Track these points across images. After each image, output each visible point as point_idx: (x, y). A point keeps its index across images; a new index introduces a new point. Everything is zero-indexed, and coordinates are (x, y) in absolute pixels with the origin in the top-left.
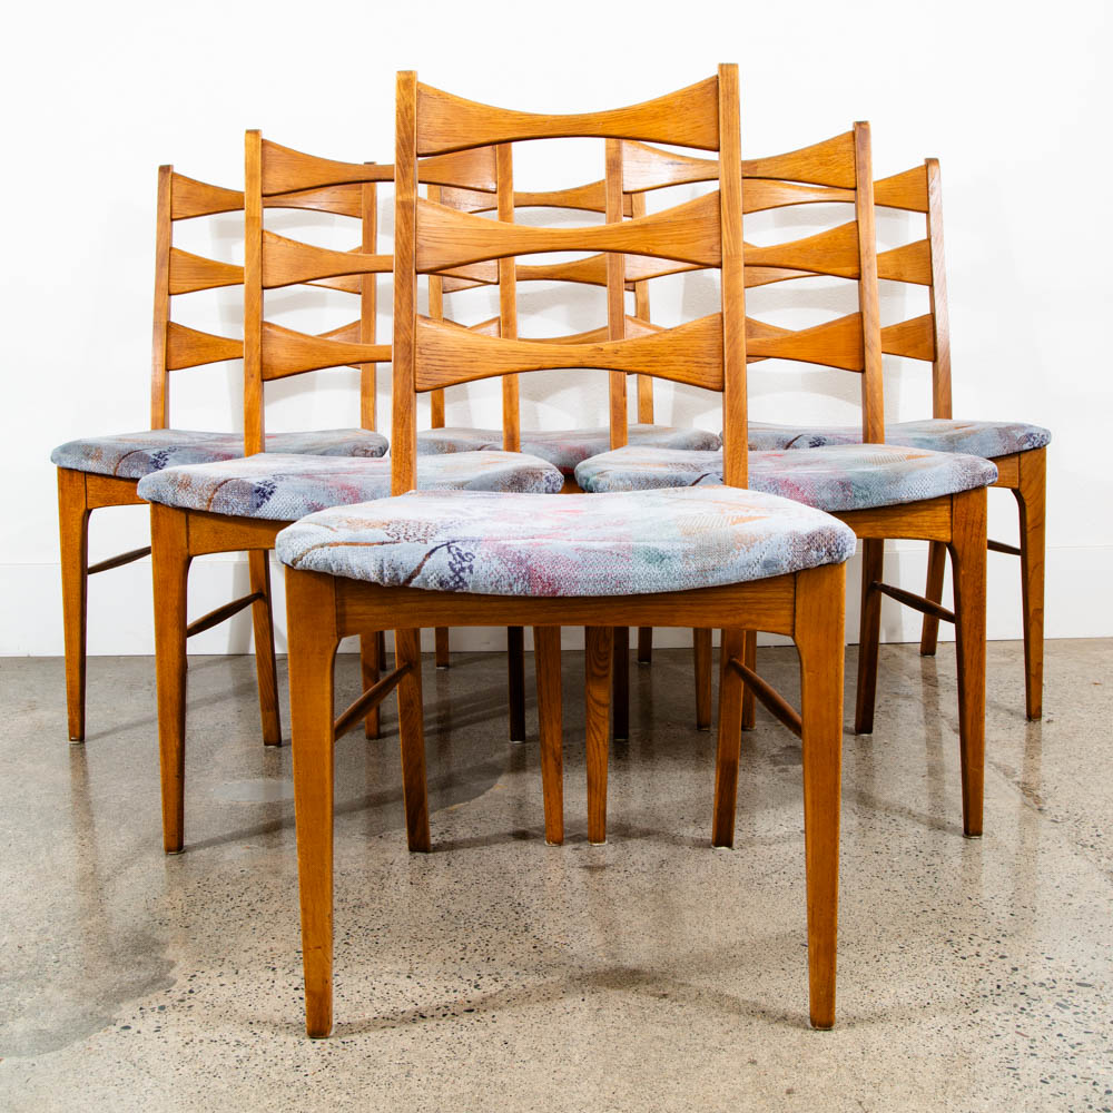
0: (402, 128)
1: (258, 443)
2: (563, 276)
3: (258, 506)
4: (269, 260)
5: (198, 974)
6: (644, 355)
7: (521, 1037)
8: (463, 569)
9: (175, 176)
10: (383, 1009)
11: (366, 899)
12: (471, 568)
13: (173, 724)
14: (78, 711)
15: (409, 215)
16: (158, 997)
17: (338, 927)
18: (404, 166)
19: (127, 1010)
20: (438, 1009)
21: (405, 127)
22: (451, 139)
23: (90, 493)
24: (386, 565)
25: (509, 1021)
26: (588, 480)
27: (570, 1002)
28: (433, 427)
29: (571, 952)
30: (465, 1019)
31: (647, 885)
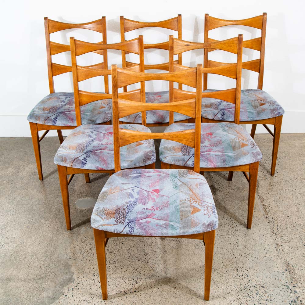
0: (113, 82)
3: (83, 167)
4: (79, 75)
5: (79, 277)
7: (145, 301)
8: (132, 231)
9: (49, 20)
10: (118, 291)
11: (113, 250)
12: (133, 231)
15: (116, 105)
16: (71, 286)
17: (107, 260)
18: (115, 92)
19: (65, 290)
20: (129, 291)
21: (114, 82)
22: (126, 83)
23: (38, 127)
24: (115, 230)
25: (143, 295)
26: (162, 160)
27: (156, 289)
30: (135, 294)
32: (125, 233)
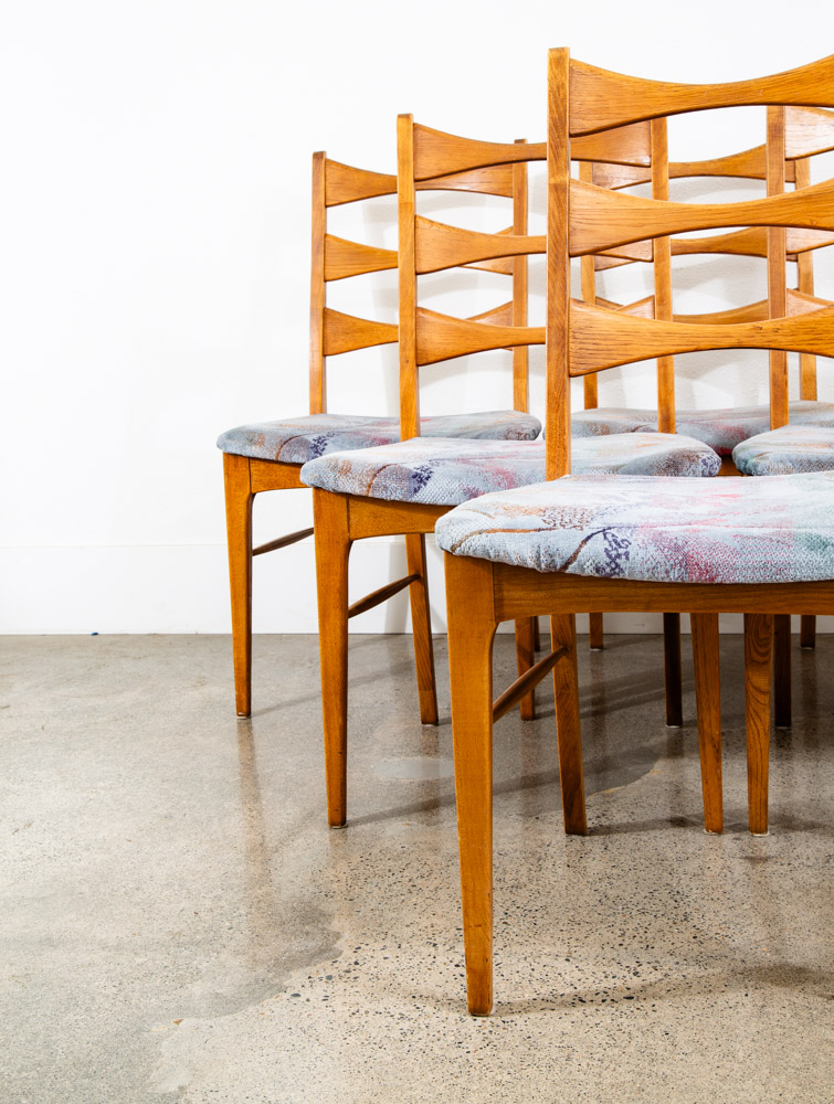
0: (554, 108)
1: (414, 428)
2: (721, 248)
3: (416, 491)
4: (422, 246)
5: (363, 946)
6: (807, 333)
7: (682, 1028)
8: (619, 556)
9: (328, 162)
10: (543, 991)
12: (627, 554)
13: (336, 701)
14: (245, 688)
15: (561, 198)
16: (324, 967)
17: (496, 906)
18: (557, 147)
19: (296, 978)
20: (597, 994)
21: (557, 107)
22: (603, 116)
23: (254, 477)
24: (542, 552)
25: (670, 1011)
26: (746, 462)
27: (733, 996)
28: (586, 408)
29: (733, 945)
30: (624, 1006)
31: (813, 880)
32: (589, 571)
